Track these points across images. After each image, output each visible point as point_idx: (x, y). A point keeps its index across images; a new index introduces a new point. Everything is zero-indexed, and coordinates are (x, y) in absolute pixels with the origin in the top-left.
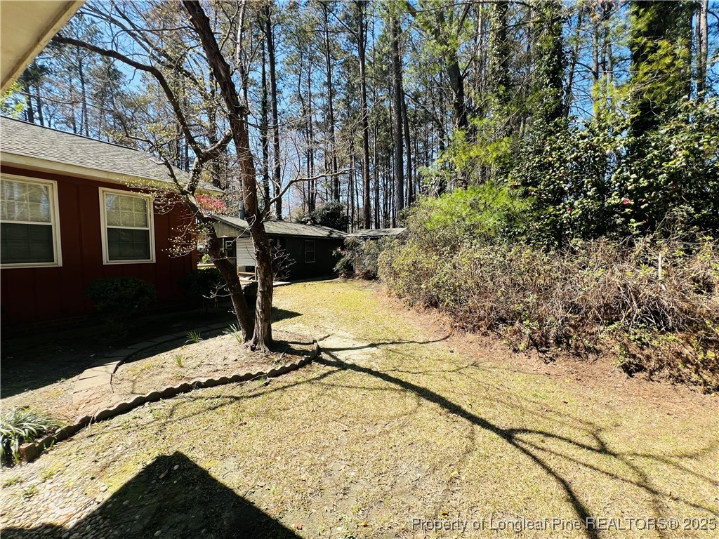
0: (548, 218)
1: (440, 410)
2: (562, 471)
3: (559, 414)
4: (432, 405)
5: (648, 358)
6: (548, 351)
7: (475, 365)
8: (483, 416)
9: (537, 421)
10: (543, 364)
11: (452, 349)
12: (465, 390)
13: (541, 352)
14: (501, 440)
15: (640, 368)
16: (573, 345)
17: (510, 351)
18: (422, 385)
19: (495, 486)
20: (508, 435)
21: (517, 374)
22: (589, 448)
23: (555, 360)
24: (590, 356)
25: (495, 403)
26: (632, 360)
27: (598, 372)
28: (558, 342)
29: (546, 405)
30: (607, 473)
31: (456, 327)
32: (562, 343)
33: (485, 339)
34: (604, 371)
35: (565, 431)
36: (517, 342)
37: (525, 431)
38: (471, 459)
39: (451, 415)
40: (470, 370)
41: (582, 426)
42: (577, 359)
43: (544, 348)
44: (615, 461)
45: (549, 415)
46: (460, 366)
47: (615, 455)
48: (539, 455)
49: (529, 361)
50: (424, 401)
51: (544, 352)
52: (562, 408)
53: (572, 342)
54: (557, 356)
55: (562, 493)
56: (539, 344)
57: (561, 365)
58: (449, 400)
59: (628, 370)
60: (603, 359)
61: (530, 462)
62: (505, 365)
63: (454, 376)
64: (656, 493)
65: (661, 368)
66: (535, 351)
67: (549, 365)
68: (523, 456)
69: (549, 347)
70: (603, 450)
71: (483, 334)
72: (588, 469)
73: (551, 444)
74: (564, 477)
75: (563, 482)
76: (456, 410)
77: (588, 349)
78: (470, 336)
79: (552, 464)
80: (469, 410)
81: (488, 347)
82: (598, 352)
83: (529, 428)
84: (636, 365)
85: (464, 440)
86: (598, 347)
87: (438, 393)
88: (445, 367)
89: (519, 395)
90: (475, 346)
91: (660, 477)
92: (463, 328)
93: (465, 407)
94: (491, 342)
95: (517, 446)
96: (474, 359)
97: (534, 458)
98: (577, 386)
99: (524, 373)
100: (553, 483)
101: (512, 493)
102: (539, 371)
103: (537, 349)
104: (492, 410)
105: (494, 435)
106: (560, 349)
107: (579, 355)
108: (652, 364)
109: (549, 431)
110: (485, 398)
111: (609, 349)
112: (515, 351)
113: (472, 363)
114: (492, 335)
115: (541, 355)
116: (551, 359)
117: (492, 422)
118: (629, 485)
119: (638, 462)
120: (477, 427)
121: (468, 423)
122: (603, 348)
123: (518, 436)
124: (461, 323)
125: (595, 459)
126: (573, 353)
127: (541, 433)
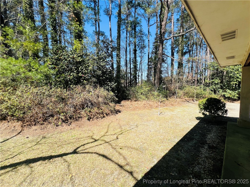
0: (63, 78)
1: (44, 162)
2: (93, 151)
3: (81, 138)
4: (38, 163)
5: (91, 115)
6: (68, 122)
7: (44, 137)
8: (62, 153)
9: (78, 143)
10: (68, 126)
11: (26, 137)
12: (47, 148)
13: (66, 123)
14: (74, 155)
15: (91, 118)
16: (75, 118)
17: (55, 127)
18: (24, 159)
19: (84, 168)
20: (75, 152)
21: (62, 133)
22: (93, 142)
23: (71, 124)
24: (80, 119)
25: (63, 146)
26: (89, 117)
27: (83, 123)
28: (70, 118)
29: (77, 138)
30: (100, 145)
31: (25, 126)
32: (72, 118)
33: (43, 126)
34: (84, 122)
35: (86, 142)
36: (57, 123)
37: (78, 148)
38: (71, 167)
39: (51, 160)
40: (43, 140)
41: (88, 138)
42: (77, 121)
43: (67, 121)
44: (99, 141)
45: (79, 140)
46: (37, 141)
47: (98, 140)
48: (86, 151)
49: (63, 127)
50: (32, 165)
51: (67, 123)
52: (81, 136)
53: (74, 117)
54: (71, 122)
55: (97, 155)
56: (65, 121)
57: (73, 125)
58: (44, 156)
59: (89, 119)
60: (83, 119)
61: (86, 154)
62: (56, 132)
63: (38, 146)
64: (108, 142)
65: (94, 116)
66: (64, 123)
67: (70, 126)
68: (83, 154)
69: (68, 121)
70: (96, 141)
71: (41, 124)
72: (97, 146)
73: (86, 146)
74: (94, 152)
75: (95, 153)
76: (50, 158)
77: (79, 117)
78: (34, 127)
79: (90, 150)
80: (56, 154)
81: (45, 129)
82: (81, 117)
83: (78, 146)
84: (90, 118)
85: (64, 164)
86: (81, 116)
87: (36, 157)
88: (29, 145)
89: (68, 139)
90: (39, 131)
91: (107, 139)
92: (29, 125)
93: (53, 154)
94: (46, 126)
95: (80, 153)
96: (42, 136)
97: (85, 153)
98: (80, 129)
99: (64, 132)
100: (94, 155)
101: (89, 165)
102: (68, 129)
103: (65, 122)
104: (63, 149)
105: (71, 155)
106: (72, 120)
107: (77, 120)
108: (93, 116)
109: (83, 144)
110: (58, 147)
111: (83, 116)
112: (57, 126)
113: (42, 138)
114: (45, 123)
115: (66, 124)
116: (70, 124)
117: (67, 152)
118: (104, 144)
119: (102, 139)
120: (64, 157)
121: (60, 158)
122: (82, 116)
123: (77, 150)
124: (28, 123)
125: (96, 143)
126: (75, 120)
127: (82, 146)
